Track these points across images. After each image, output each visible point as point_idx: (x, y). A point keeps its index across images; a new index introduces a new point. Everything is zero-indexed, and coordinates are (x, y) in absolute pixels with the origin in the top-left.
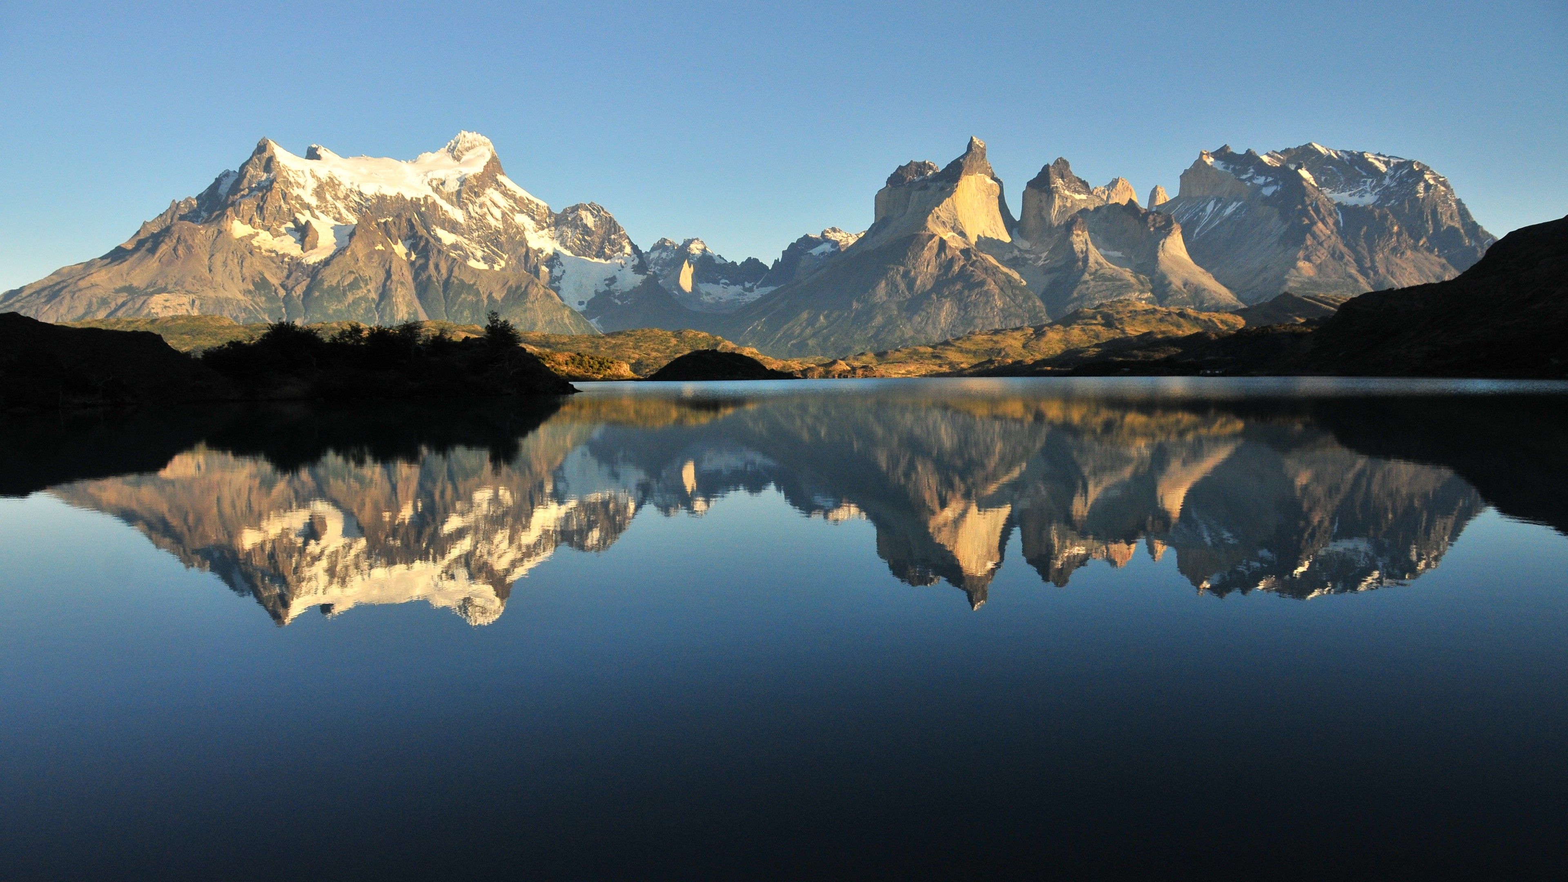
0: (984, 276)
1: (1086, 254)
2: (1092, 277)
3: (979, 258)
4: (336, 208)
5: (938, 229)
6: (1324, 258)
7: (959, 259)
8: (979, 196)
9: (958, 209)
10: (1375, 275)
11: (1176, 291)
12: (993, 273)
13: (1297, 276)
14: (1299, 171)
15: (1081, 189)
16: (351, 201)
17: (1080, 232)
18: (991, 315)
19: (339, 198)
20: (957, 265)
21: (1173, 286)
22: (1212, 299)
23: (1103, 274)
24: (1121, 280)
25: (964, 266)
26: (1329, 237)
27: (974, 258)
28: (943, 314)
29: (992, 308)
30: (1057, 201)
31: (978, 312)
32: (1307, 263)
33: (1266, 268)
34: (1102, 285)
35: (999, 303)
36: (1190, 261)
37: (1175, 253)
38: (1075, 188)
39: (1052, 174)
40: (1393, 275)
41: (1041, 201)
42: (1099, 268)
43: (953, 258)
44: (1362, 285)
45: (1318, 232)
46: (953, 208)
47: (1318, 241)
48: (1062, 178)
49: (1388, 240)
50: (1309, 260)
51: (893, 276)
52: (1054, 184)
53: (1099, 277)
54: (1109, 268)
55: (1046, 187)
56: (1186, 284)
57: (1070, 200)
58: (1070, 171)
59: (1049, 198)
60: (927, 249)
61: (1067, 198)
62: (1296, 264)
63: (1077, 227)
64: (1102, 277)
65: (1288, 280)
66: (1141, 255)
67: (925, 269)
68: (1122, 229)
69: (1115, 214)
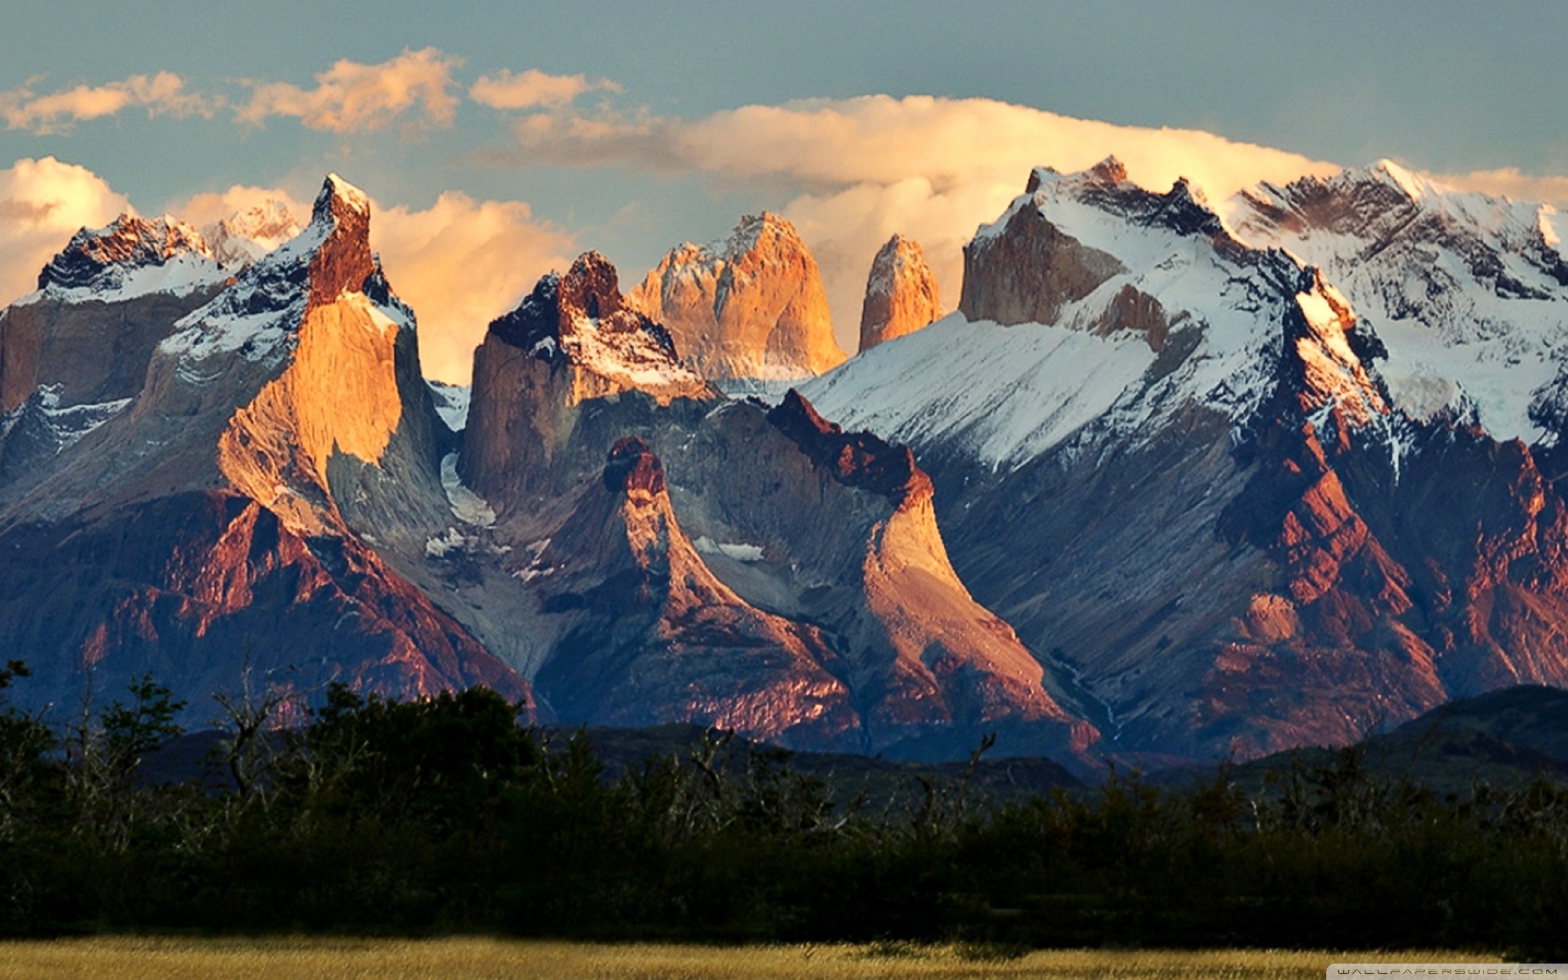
0: (386, 624)
1: (662, 556)
2: (680, 628)
3: (369, 570)
5: (246, 476)
6: (1328, 586)
7: (315, 572)
8: (350, 365)
9: (300, 415)
10: (1457, 640)
11: (908, 679)
12: (410, 614)
13: (1245, 640)
15: (649, 354)
17: (646, 494)
20: (309, 586)
21: (899, 662)
22: (1005, 702)
23: (711, 621)
24: (758, 642)
25: (328, 590)
26: (1351, 521)
27: (354, 568)
30: (578, 387)
32: (1278, 599)
33: (1171, 606)
34: (707, 655)
36: (956, 584)
37: (913, 562)
38: (631, 351)
39: (567, 306)
40: (1507, 642)
41: (531, 387)
42: (698, 602)
43: (296, 566)
44: (1417, 670)
45: (1319, 507)
46: (285, 410)
47: (1316, 534)
48: (593, 312)
49: (1510, 538)
50: (1287, 593)
51: (127, 612)
52: (572, 334)
53: (700, 629)
54: (726, 605)
55: (548, 342)
56: (935, 654)
57: (617, 386)
58: (617, 292)
59: (553, 374)
60: (226, 541)
61: (610, 380)
62: (1248, 601)
63: (638, 480)
64: (709, 630)
65: (1218, 651)
66: (816, 561)
67: (220, 594)
68: (768, 480)
69: (749, 430)
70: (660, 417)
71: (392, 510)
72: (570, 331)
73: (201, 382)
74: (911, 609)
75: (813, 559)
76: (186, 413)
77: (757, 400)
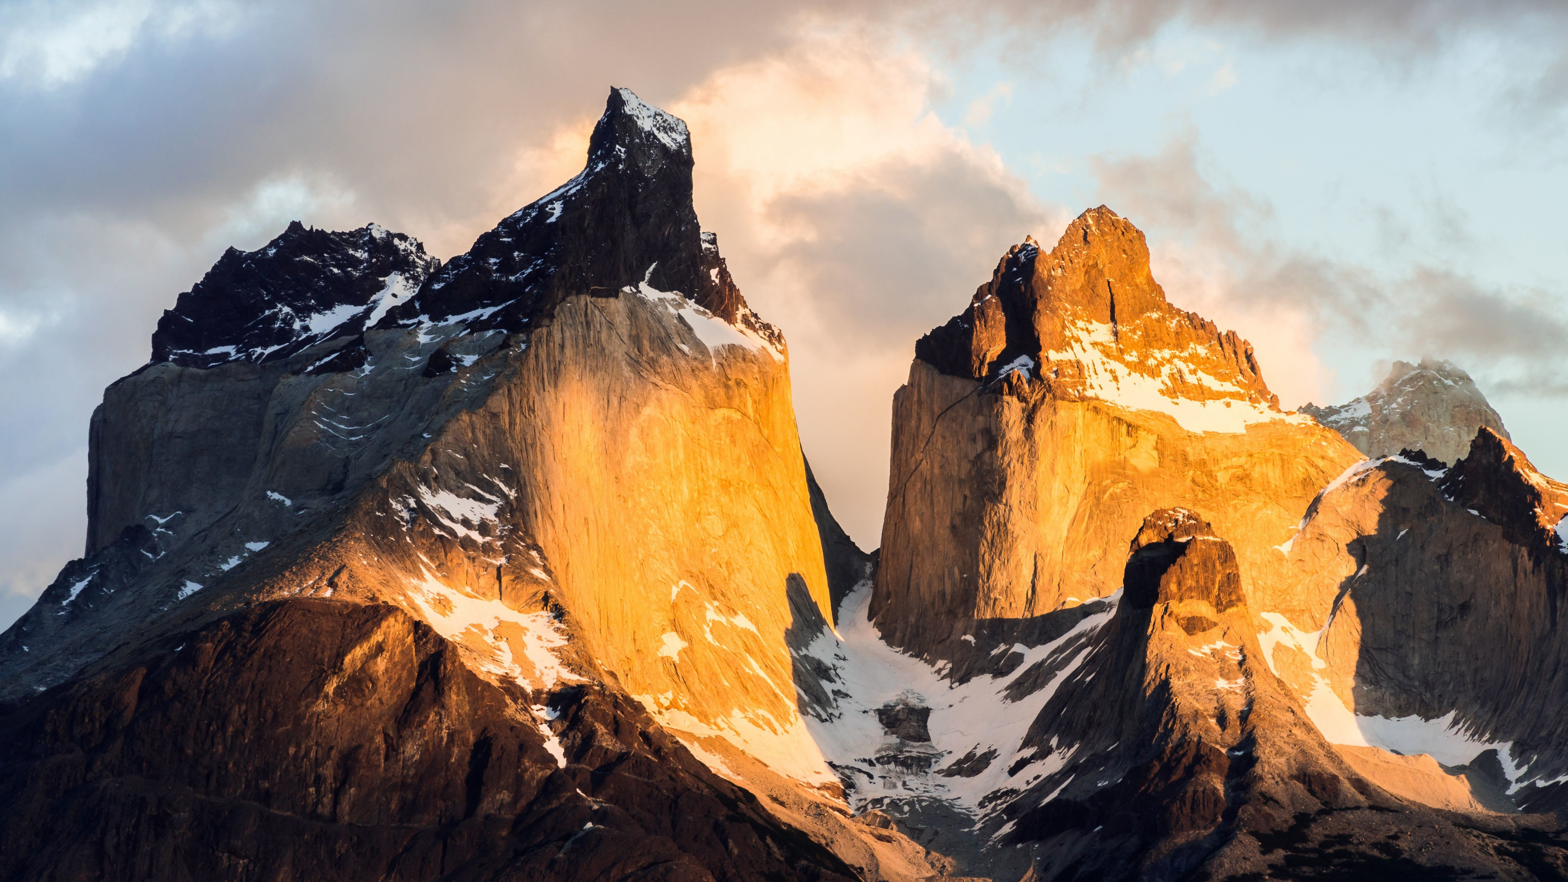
2: (1279, 855)
3: (637, 745)
15: (1212, 383)
17: (1204, 609)
23: (1344, 839)
30: (1079, 442)
38: (1177, 377)
39: (1054, 301)
42: (1314, 805)
52: (1063, 345)
53: (1321, 853)
54: (1371, 808)
55: (1021, 366)
57: (1153, 439)
58: (1150, 280)
59: (1033, 422)
60: (339, 691)
61: (1137, 428)
63: (1190, 582)
64: (1338, 854)
66: (1550, 734)
67: (327, 800)
68: (1446, 600)
69: (1405, 510)
70: (1237, 495)
71: (730, 674)
73: (352, 433)
75: (1544, 733)
76: (323, 491)
77: (1420, 456)
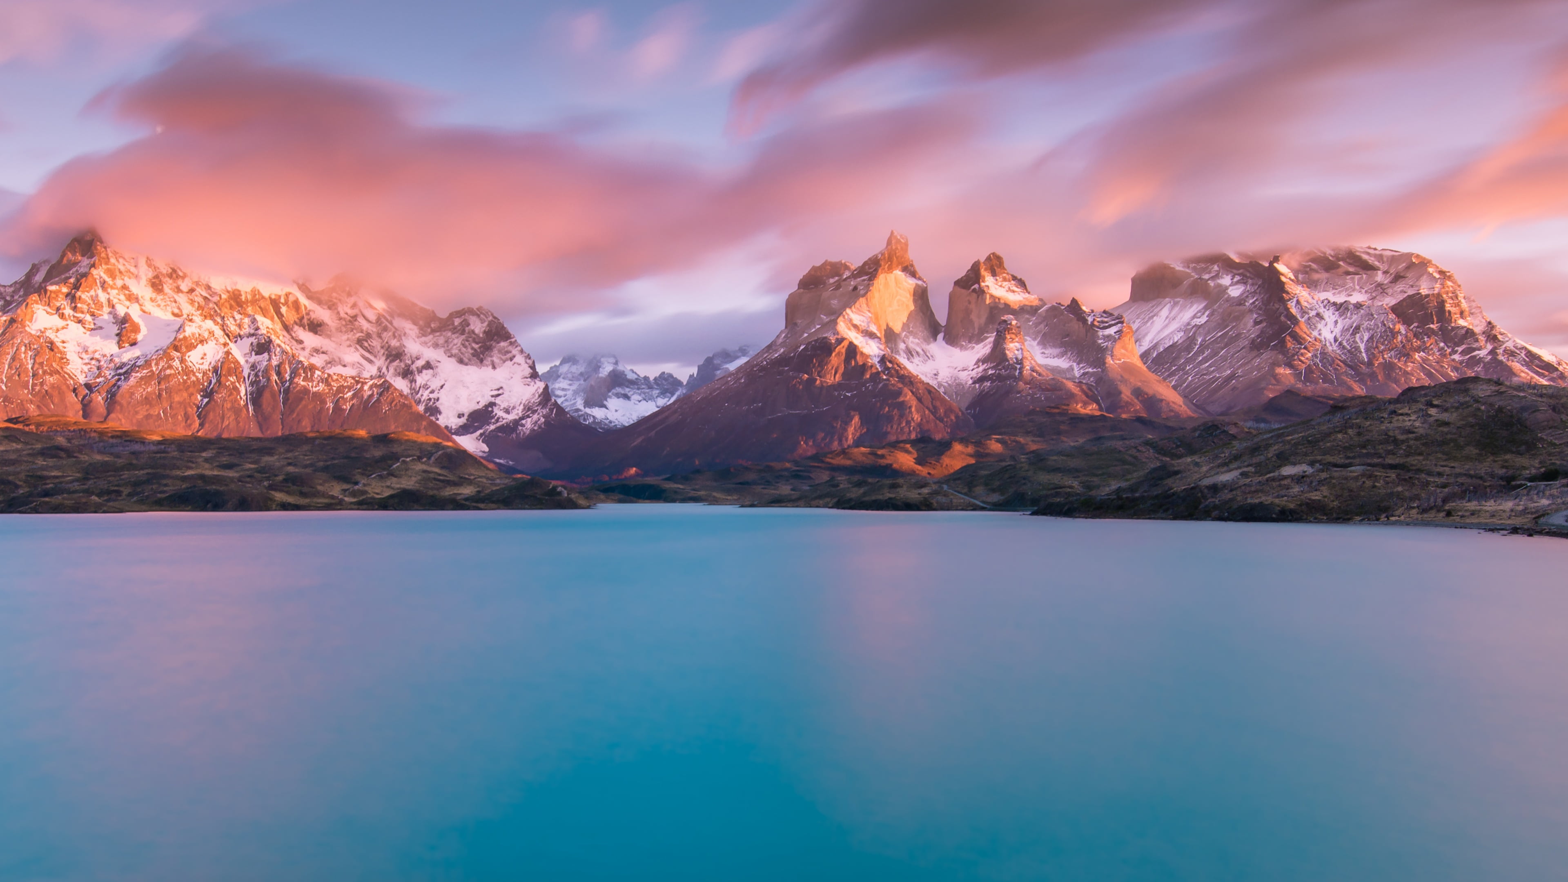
0: (900, 385)
1: (1021, 360)
4: (175, 302)
5: (848, 333)
11: (1127, 403)
13: (1274, 385)
14: (1275, 265)
15: (1016, 289)
16: (197, 296)
17: (1014, 337)
18: (906, 430)
19: (182, 292)
20: (869, 372)
21: (1123, 396)
22: (1172, 411)
23: (1041, 383)
27: (890, 366)
28: (851, 430)
29: (908, 423)
30: (987, 301)
31: (892, 427)
32: (1287, 369)
35: (917, 417)
36: (1144, 367)
38: (1009, 288)
39: (983, 272)
41: (970, 303)
42: (1036, 376)
43: (864, 365)
48: (994, 274)
53: (1036, 386)
55: (976, 286)
56: (1138, 392)
57: (1002, 301)
58: (1003, 266)
59: (978, 297)
60: (835, 356)
61: (999, 299)
62: (1274, 370)
65: (1264, 389)
67: (833, 376)
69: (1056, 315)
72: (984, 281)
74: (1126, 376)
77: (1060, 304)
